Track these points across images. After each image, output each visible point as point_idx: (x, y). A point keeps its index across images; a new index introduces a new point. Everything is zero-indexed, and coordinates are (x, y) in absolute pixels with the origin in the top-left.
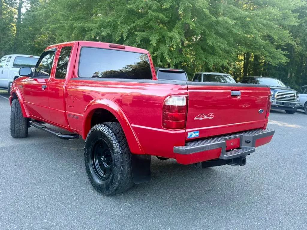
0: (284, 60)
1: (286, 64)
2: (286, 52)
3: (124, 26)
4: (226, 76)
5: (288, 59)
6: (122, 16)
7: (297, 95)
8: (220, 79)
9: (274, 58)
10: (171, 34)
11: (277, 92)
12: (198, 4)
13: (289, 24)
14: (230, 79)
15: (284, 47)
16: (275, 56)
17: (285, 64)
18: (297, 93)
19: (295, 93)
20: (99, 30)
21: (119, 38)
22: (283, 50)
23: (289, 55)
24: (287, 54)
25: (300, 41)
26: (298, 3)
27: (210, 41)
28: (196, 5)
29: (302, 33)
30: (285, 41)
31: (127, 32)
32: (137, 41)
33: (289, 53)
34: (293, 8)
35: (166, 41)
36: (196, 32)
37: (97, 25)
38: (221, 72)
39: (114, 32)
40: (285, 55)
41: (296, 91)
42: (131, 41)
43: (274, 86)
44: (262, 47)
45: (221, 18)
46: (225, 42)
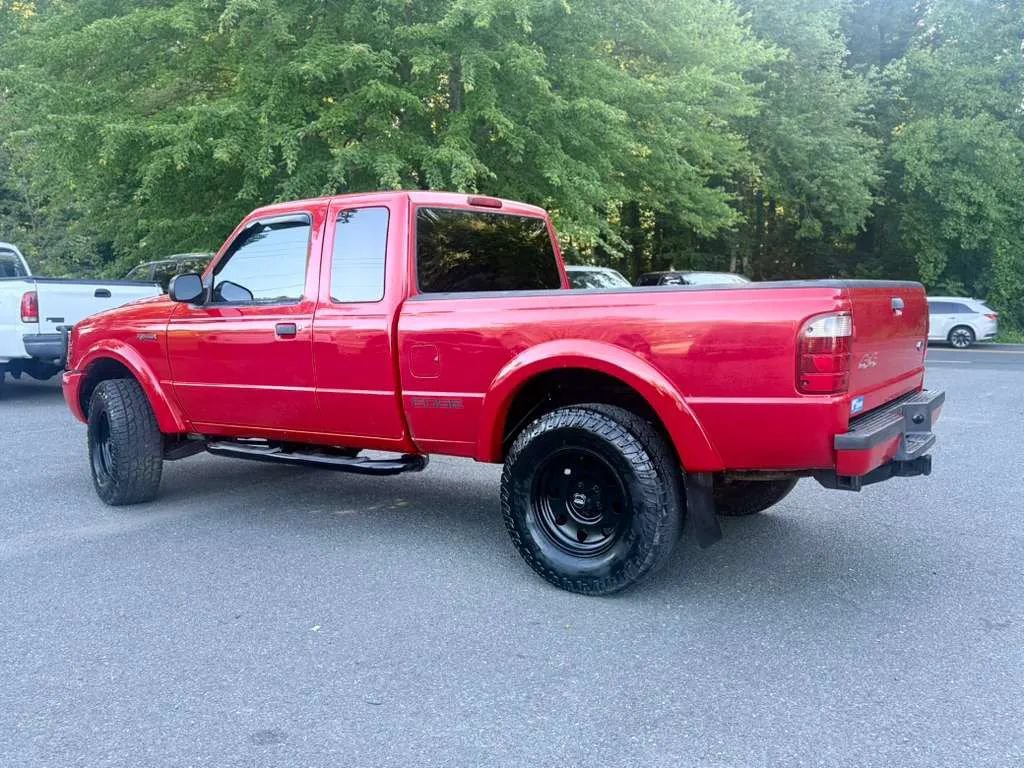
1: (737, 230)
2: (735, 194)
3: (279, 129)
5: (743, 215)
6: (271, 98)
10: (443, 153)
12: (519, 62)
13: (732, 114)
15: (731, 181)
16: (708, 209)
17: (733, 230)
20: (199, 143)
21: (269, 167)
22: (729, 189)
23: (742, 202)
24: (736, 200)
25: (763, 160)
26: (755, 51)
27: (552, 173)
28: (512, 64)
29: (768, 138)
30: (731, 165)
31: (294, 150)
32: (336, 175)
33: (741, 198)
34: (747, 68)
35: (428, 176)
36: (511, 146)
37: (191, 125)
39: (246, 147)
40: (732, 204)
42: (308, 176)
44: (674, 184)
45: (582, 103)
46: (593, 174)
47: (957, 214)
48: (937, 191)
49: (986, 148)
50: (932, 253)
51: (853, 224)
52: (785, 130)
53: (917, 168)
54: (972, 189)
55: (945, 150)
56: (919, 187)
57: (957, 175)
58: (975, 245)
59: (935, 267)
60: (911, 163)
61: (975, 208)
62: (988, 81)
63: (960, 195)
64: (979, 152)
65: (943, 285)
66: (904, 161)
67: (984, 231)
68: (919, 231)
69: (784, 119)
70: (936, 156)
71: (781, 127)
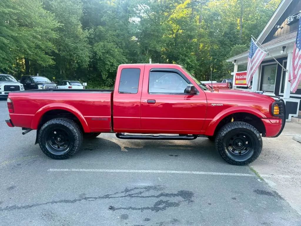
0: (52, 62)
2: (53, 57)
4: (9, 76)
5: (55, 62)
7: (57, 87)
8: (4, 78)
9: (44, 61)
11: (45, 86)
14: (12, 78)
15: (50, 54)
17: (53, 65)
18: (57, 86)
19: (56, 86)
23: (55, 59)
30: (51, 50)
38: (4, 73)
40: (52, 59)
41: (56, 85)
43: (43, 82)
47: (108, 64)
48: (104, 59)
49: (113, 51)
50: (104, 73)
51: (86, 65)
52: (67, 42)
53: (100, 53)
54: (111, 59)
55: (105, 50)
56: (100, 58)
57: (107, 56)
58: (113, 71)
59: (106, 76)
60: (98, 52)
61: (112, 63)
62: (114, 35)
63: (108, 60)
64: (111, 51)
65: (108, 80)
66: (96, 51)
67: (115, 69)
68: (101, 67)
69: (67, 39)
70: (103, 51)
71: (66, 41)
